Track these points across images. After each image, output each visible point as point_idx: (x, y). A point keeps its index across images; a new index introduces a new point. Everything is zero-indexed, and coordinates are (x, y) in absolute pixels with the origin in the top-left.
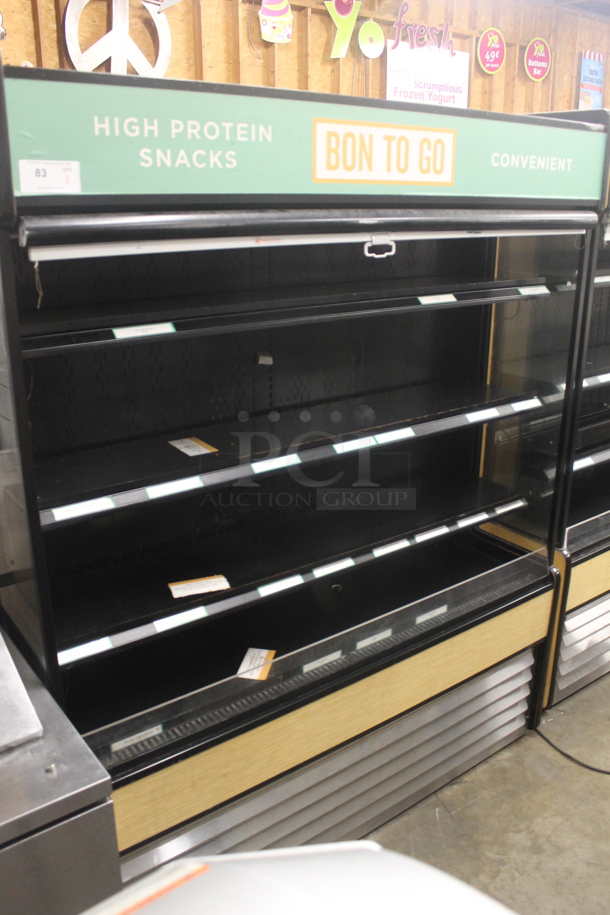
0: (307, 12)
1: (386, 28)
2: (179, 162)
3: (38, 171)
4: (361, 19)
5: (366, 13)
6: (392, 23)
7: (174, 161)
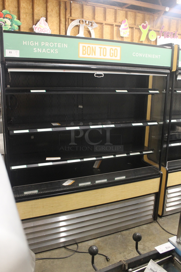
0: (134, 29)
1: (157, 33)
2: (43, 51)
3: (10, 52)
4: (150, 30)
5: (151, 29)
6: (159, 31)
7: (42, 51)
